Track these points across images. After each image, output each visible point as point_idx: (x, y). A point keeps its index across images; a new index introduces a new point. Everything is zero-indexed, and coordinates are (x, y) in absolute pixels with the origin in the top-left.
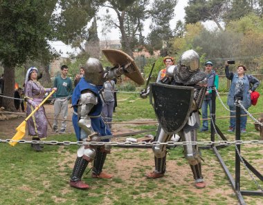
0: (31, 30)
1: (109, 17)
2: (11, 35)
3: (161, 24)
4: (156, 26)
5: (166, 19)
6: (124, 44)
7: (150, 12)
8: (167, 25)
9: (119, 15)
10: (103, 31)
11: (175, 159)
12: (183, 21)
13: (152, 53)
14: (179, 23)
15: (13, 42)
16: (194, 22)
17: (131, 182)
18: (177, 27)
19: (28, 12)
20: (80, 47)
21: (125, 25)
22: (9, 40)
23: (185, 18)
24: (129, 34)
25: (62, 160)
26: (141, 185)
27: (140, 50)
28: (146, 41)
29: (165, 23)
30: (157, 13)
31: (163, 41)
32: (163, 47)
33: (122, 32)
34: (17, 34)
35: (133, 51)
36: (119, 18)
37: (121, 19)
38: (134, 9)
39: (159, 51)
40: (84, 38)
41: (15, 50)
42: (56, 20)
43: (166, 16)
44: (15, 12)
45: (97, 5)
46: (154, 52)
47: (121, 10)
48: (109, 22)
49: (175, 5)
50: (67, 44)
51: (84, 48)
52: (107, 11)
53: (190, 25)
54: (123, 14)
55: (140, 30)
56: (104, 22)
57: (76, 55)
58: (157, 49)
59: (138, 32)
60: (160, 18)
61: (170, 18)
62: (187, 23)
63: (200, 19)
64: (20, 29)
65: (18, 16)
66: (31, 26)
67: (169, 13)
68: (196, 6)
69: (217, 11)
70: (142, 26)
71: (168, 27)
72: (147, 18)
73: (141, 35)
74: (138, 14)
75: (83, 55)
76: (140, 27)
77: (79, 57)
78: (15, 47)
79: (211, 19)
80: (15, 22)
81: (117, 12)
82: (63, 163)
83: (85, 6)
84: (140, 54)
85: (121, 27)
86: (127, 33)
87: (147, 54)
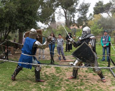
0: (30, 17)
1: (60, 12)
2: (22, 20)
3: (83, 15)
4: (81, 16)
5: (85, 13)
6: (66, 23)
7: (78, 10)
8: (85, 15)
9: (64, 11)
10: (58, 18)
11: (92, 73)
12: (93, 13)
13: (79, 27)
14: (91, 14)
15: (23, 22)
16: (98, 14)
17: (73, 81)
18: (90, 16)
19: (29, 10)
20: (48, 25)
21: (67, 15)
22: (21, 21)
23: (93, 12)
24: (69, 19)
25: (43, 71)
26: (77, 83)
27: (73, 26)
28: (76, 22)
29: (84, 14)
30: (81, 10)
31: (84, 22)
32: (83, 24)
33: (66, 18)
34: (25, 19)
35: (70, 26)
36: (65, 12)
37: (65, 13)
38: (71, 9)
39: (82, 26)
40: (50, 21)
41: (24, 26)
42: (40, 13)
43: (85, 11)
44: (24, 10)
45: (56, 7)
46: (80, 27)
47: (66, 9)
48: (60, 14)
49: (89, 7)
50: (43, 23)
51: (50, 25)
52: (60, 10)
53: (96, 15)
54: (66, 11)
55: (74, 17)
56: (58, 14)
57: (46, 28)
58: (81, 25)
59: (72, 18)
60: (82, 12)
61: (87, 12)
62: (94, 14)
63: (100, 13)
64: (26, 17)
65: (25, 12)
66: (30, 16)
67: (86, 10)
68: (98, 7)
69: (108, 9)
70: (74, 15)
71: (86, 16)
72: (77, 12)
73: (73, 19)
74: (73, 11)
75: (49, 28)
76: (74, 16)
77: (47, 29)
78: (24, 24)
79: (105, 12)
80: (24, 14)
81: (64, 10)
82: (43, 72)
83: (51, 8)
84: (73, 27)
85: (66, 16)
86: (68, 19)
87: (77, 28)
